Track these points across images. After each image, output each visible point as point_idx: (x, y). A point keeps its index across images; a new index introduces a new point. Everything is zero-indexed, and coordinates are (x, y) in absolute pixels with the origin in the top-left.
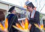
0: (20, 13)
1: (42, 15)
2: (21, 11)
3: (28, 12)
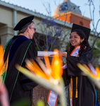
0: (45, 33)
2: (48, 29)
3: (66, 33)
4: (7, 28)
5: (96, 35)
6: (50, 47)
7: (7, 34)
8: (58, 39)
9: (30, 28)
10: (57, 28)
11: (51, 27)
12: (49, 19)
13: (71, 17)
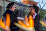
0: (19, 9)
1: (44, 12)
2: (20, 7)
3: (28, 9)
4: (2, 7)
5: (41, 9)
6: (21, 15)
7: (2, 10)
8: (24, 11)
9: (13, 7)
10: (24, 7)
11: (21, 6)
12: (20, 3)
13: (29, 2)
